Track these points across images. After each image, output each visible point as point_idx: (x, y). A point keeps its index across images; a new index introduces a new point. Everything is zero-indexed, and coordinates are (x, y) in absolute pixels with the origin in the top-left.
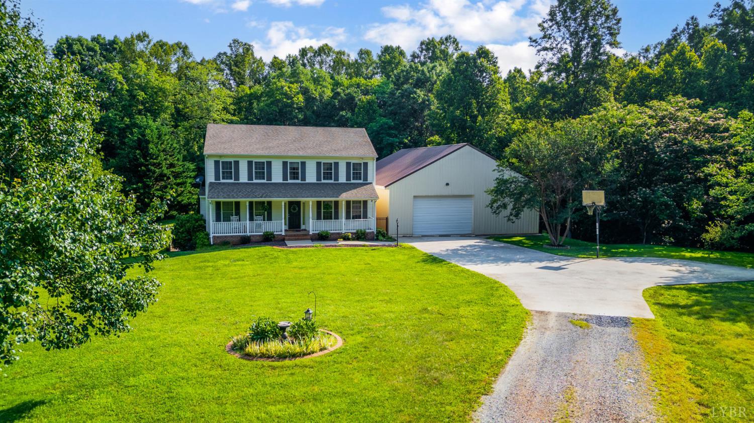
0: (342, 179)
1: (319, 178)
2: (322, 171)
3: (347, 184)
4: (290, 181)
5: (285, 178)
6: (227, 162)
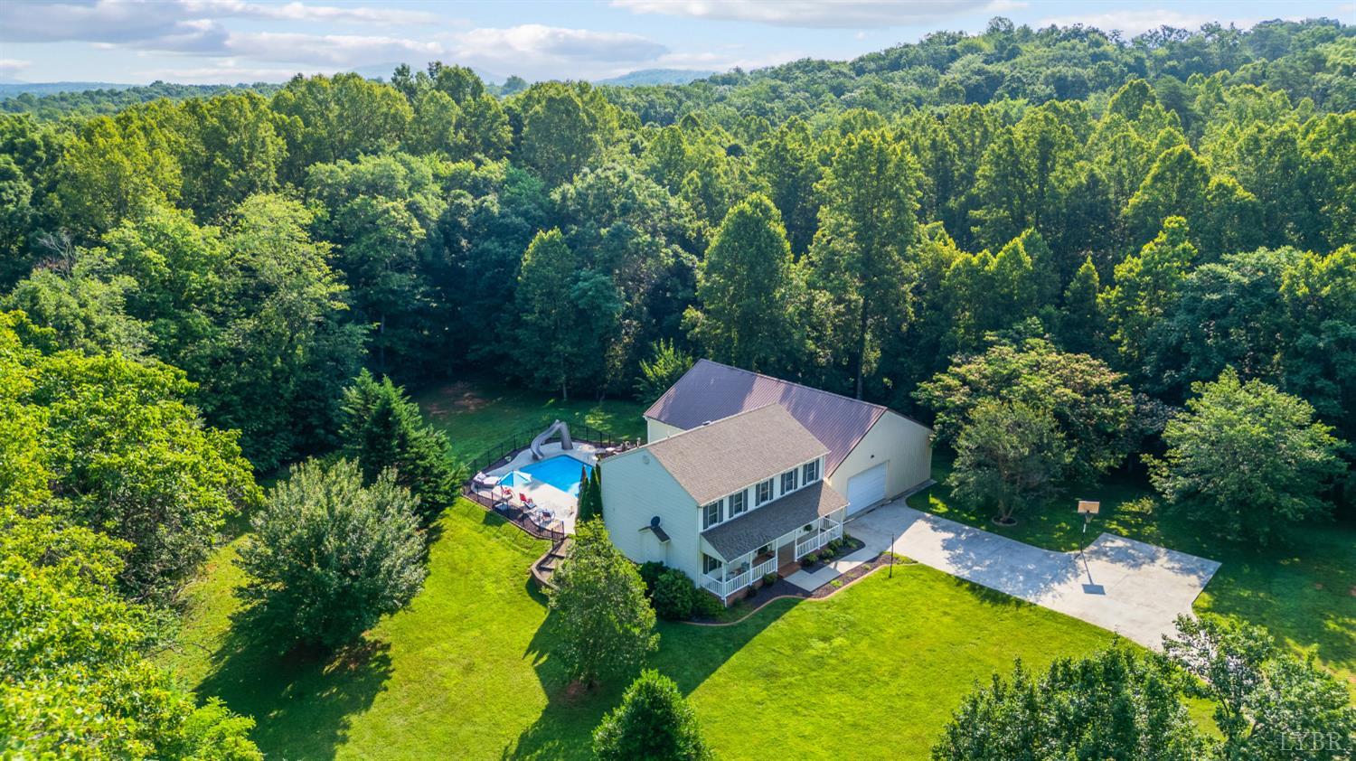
0: (800, 484)
1: (783, 491)
2: (785, 483)
3: (805, 488)
4: (761, 505)
5: (757, 503)
6: (713, 505)
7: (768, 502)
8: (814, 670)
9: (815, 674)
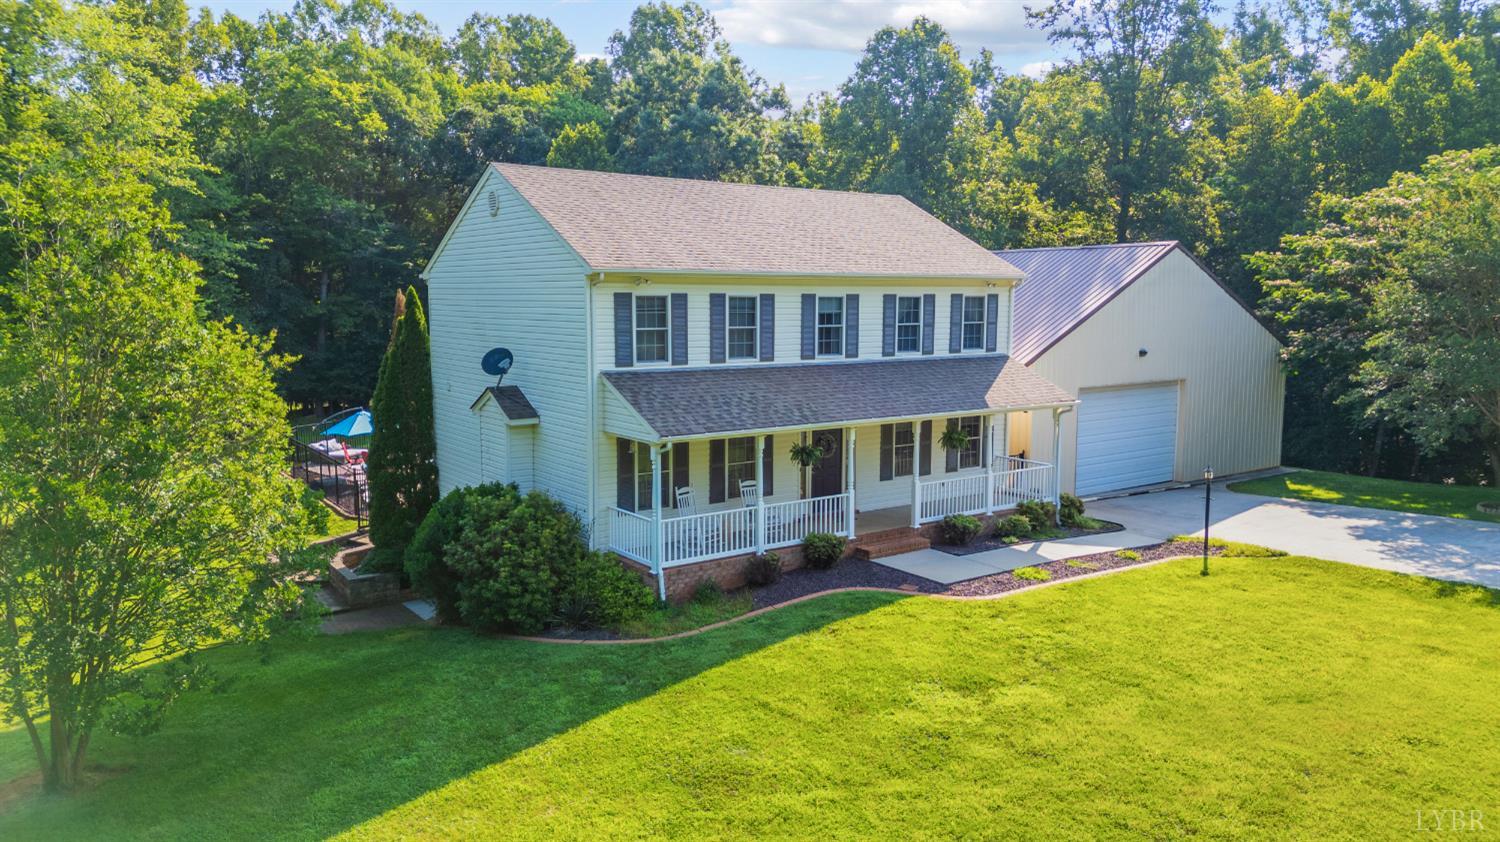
0: (942, 346)
1: (888, 347)
2: (897, 323)
4: (819, 360)
5: (807, 350)
6: (651, 299)
7: (841, 359)
8: (899, 774)
9: (900, 785)
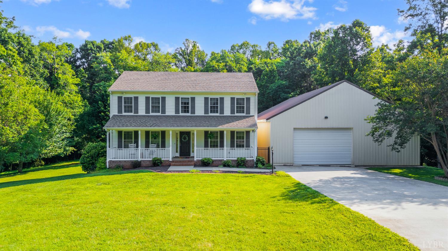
0: (227, 112)
1: (206, 112)
2: (209, 105)
3: (232, 116)
4: (181, 114)
5: (177, 111)
6: (128, 98)
7: (189, 114)
